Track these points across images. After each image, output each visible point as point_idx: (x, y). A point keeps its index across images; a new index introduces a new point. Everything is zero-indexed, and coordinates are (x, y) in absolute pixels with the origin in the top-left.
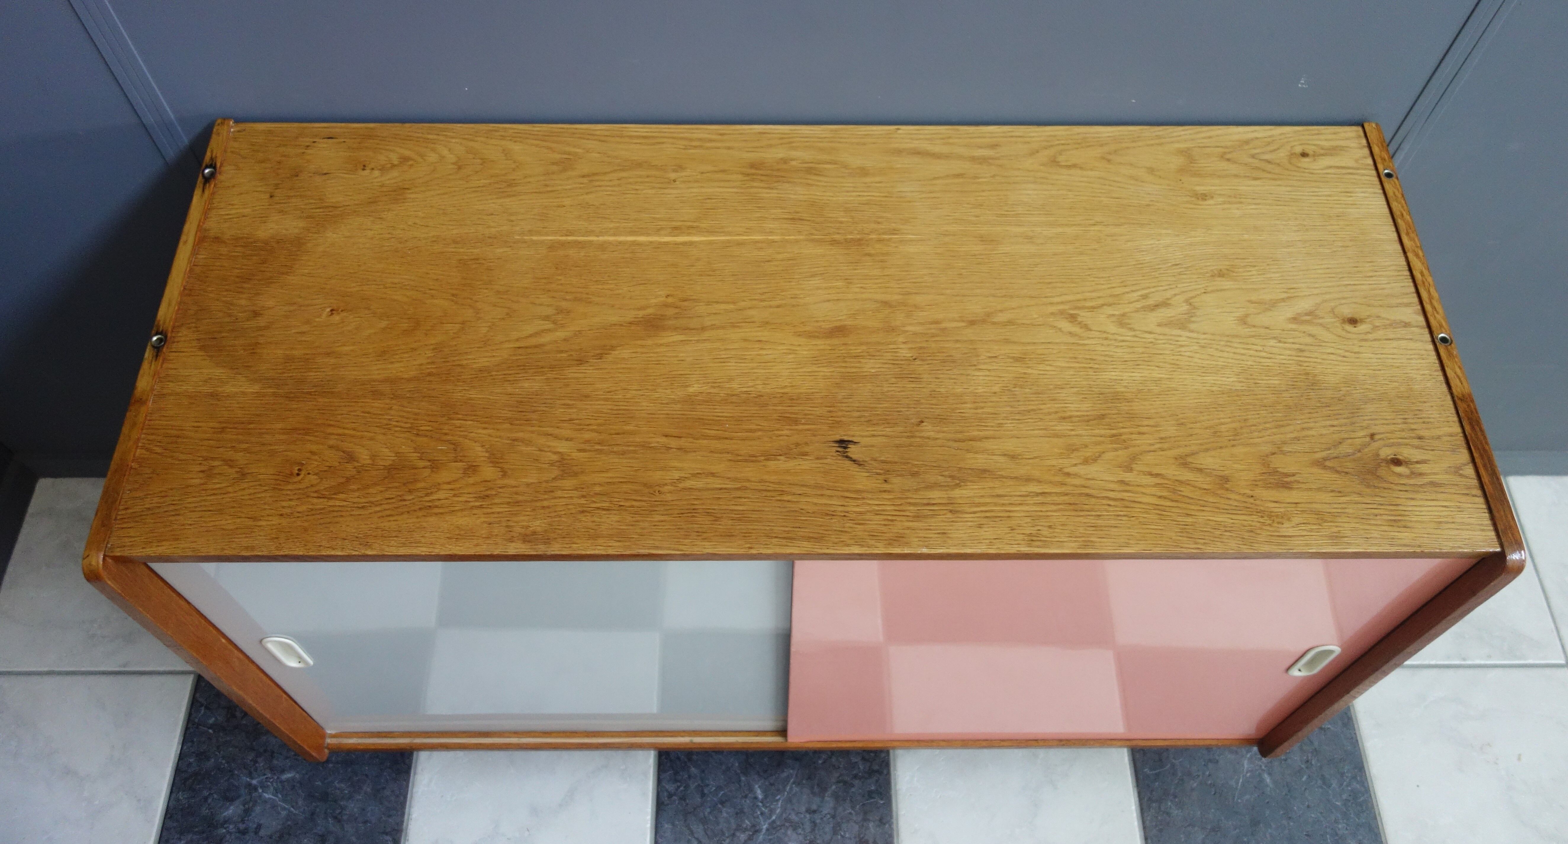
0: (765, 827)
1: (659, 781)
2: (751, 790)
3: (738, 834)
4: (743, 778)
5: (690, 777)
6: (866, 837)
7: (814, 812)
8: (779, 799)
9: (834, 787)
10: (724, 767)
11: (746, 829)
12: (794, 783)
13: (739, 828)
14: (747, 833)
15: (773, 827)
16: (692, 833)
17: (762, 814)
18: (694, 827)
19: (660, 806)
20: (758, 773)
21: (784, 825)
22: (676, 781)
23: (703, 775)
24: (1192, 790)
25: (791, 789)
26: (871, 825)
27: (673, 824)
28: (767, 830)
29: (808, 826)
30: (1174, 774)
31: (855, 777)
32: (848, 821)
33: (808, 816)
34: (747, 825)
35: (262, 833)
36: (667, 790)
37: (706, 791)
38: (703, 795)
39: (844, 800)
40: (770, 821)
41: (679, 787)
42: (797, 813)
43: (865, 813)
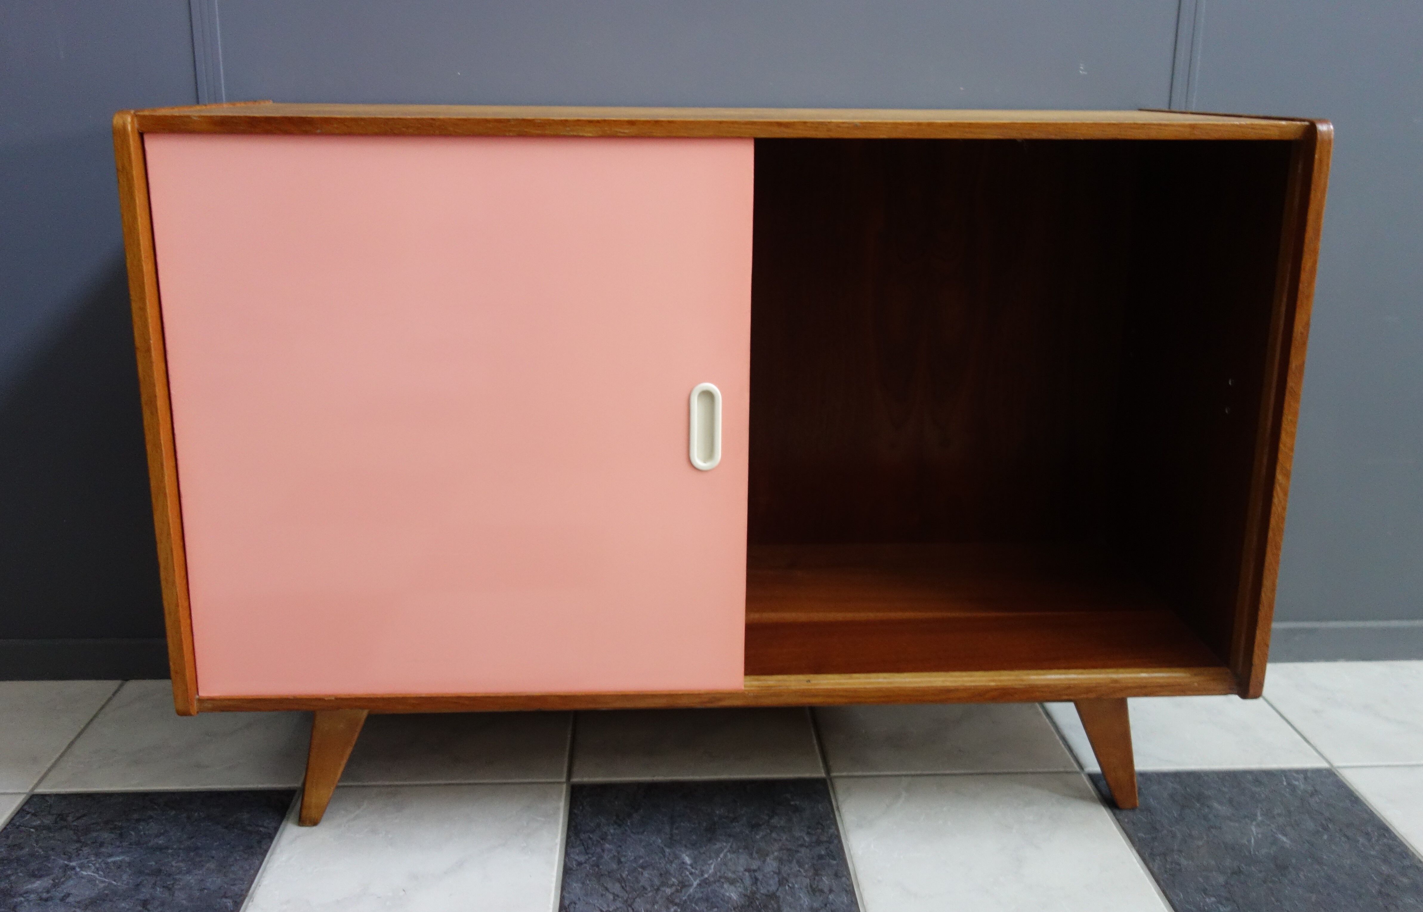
0: (695, 884)
1: (567, 854)
2: (677, 857)
3: (663, 889)
4: (667, 850)
5: (603, 850)
6: (820, 887)
7: (755, 871)
8: (712, 864)
9: (776, 854)
10: (643, 844)
11: (673, 885)
12: (729, 851)
13: (664, 884)
14: (674, 888)
15: (705, 883)
16: (607, 889)
17: (691, 873)
18: (609, 886)
19: (567, 872)
20: (686, 846)
21: (719, 881)
22: (587, 854)
23: (619, 849)
24: (1198, 847)
25: (725, 856)
26: (824, 879)
27: (583, 883)
28: (699, 885)
29: (748, 881)
30: (1174, 836)
31: (802, 846)
32: (797, 876)
33: (747, 874)
34: (673, 882)
35: (70, 899)
36: (576, 860)
37: (623, 859)
38: (620, 862)
39: (790, 862)
40: (702, 878)
41: (589, 858)
42: (734, 872)
43: (816, 870)
